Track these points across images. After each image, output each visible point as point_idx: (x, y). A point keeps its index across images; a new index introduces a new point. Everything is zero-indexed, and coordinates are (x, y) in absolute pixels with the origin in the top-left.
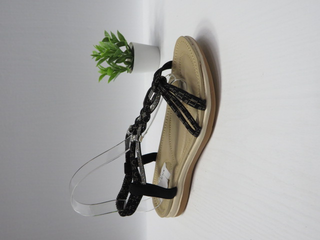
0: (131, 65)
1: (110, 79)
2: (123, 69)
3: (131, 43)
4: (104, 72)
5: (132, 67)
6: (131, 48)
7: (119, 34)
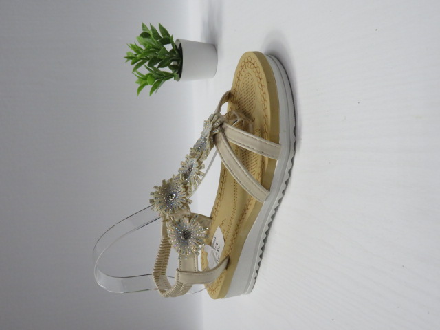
0: (178, 70)
1: (152, 90)
2: (168, 76)
3: (178, 40)
4: (144, 82)
5: (180, 73)
6: (178, 46)
7: (161, 27)
